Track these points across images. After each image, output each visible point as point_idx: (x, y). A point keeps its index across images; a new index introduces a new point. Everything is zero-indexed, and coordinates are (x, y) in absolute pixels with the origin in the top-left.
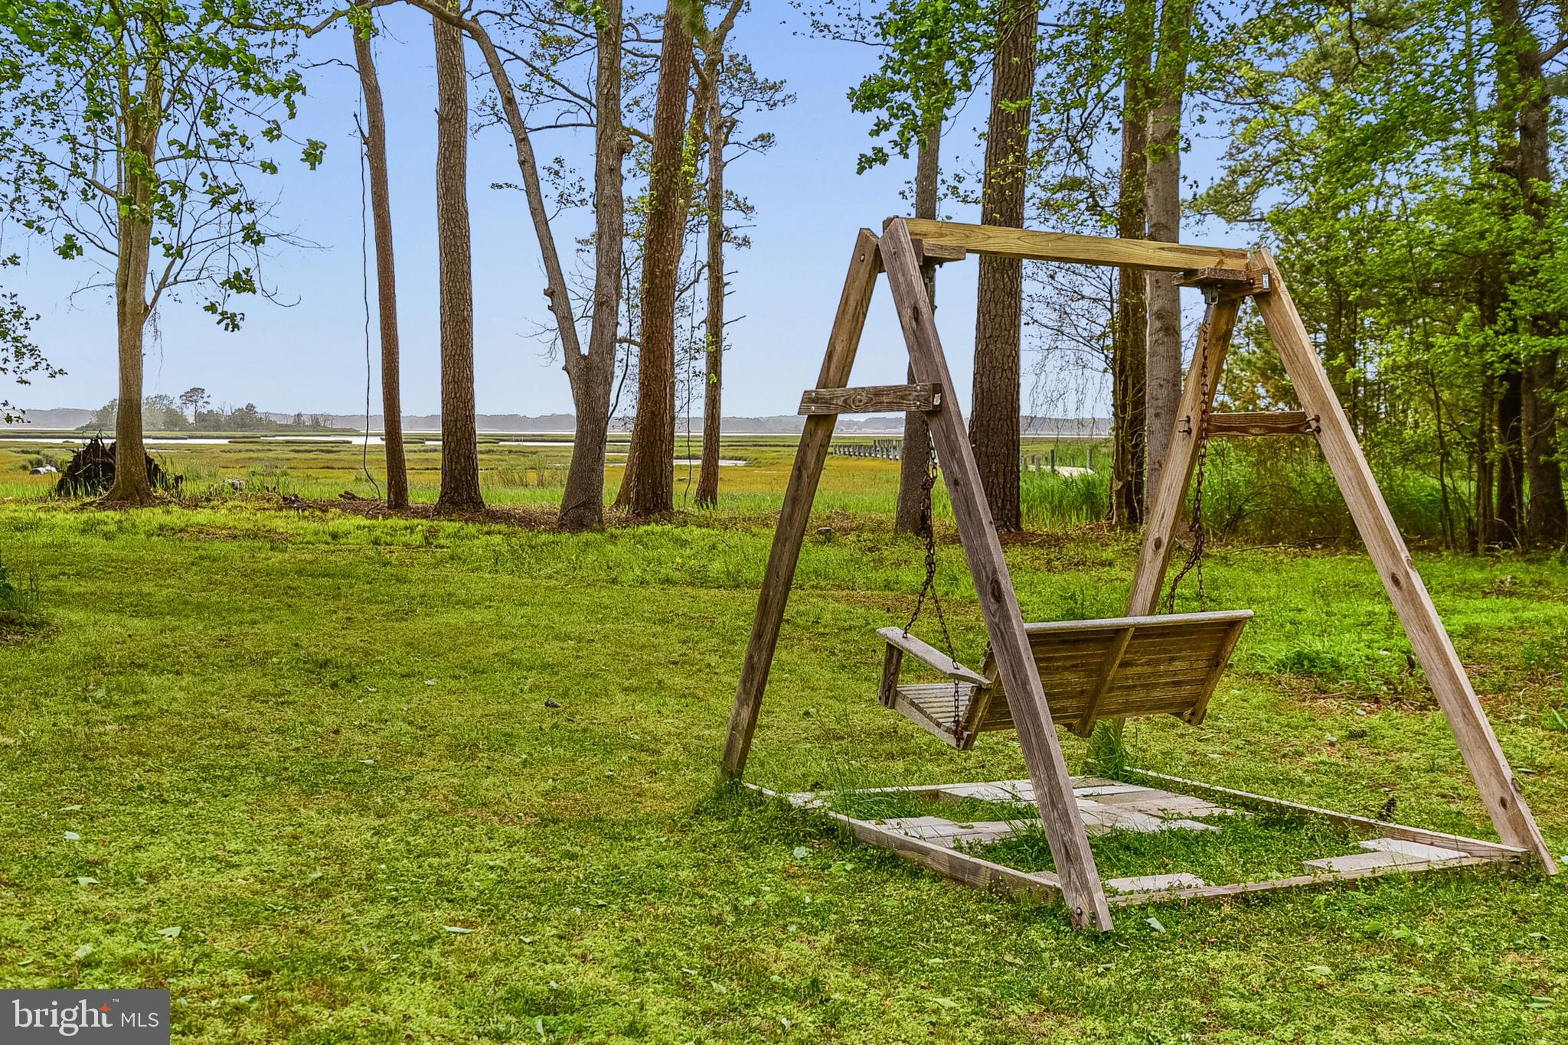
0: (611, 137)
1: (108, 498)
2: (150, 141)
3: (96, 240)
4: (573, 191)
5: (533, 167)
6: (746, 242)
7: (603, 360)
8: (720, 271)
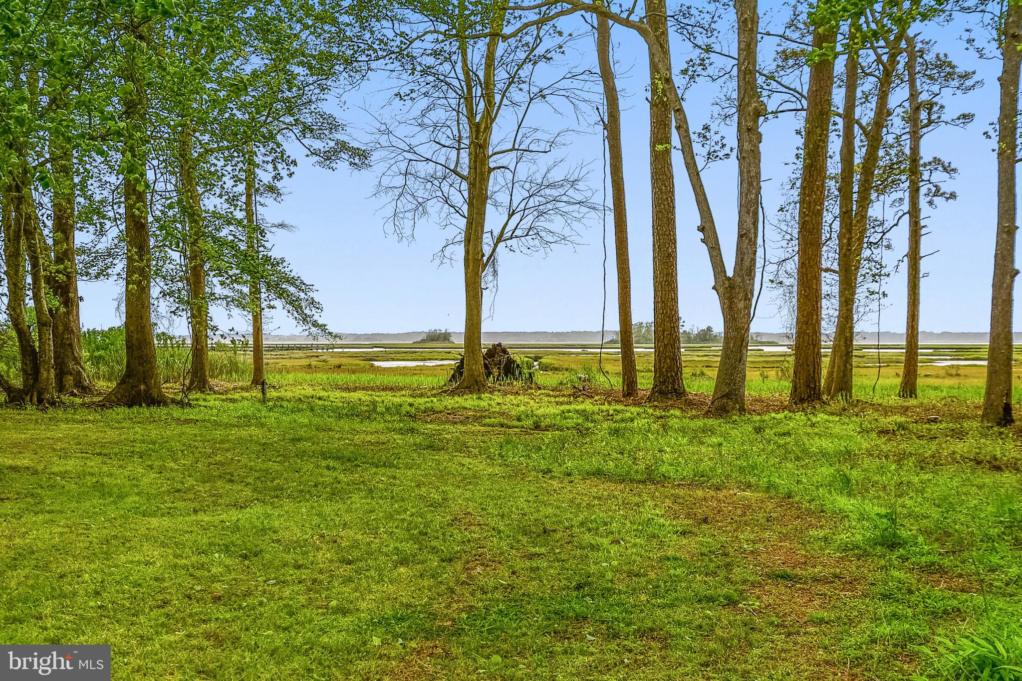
0: (749, 104)
1: (457, 388)
2: (485, 140)
3: (460, 211)
4: (717, 148)
5: (687, 130)
6: (953, 196)
7: (743, 281)
8: (917, 217)
